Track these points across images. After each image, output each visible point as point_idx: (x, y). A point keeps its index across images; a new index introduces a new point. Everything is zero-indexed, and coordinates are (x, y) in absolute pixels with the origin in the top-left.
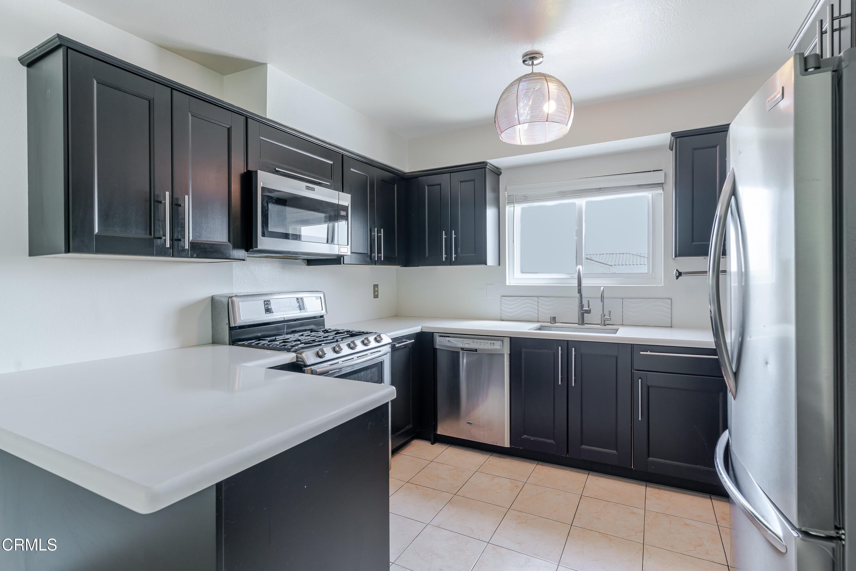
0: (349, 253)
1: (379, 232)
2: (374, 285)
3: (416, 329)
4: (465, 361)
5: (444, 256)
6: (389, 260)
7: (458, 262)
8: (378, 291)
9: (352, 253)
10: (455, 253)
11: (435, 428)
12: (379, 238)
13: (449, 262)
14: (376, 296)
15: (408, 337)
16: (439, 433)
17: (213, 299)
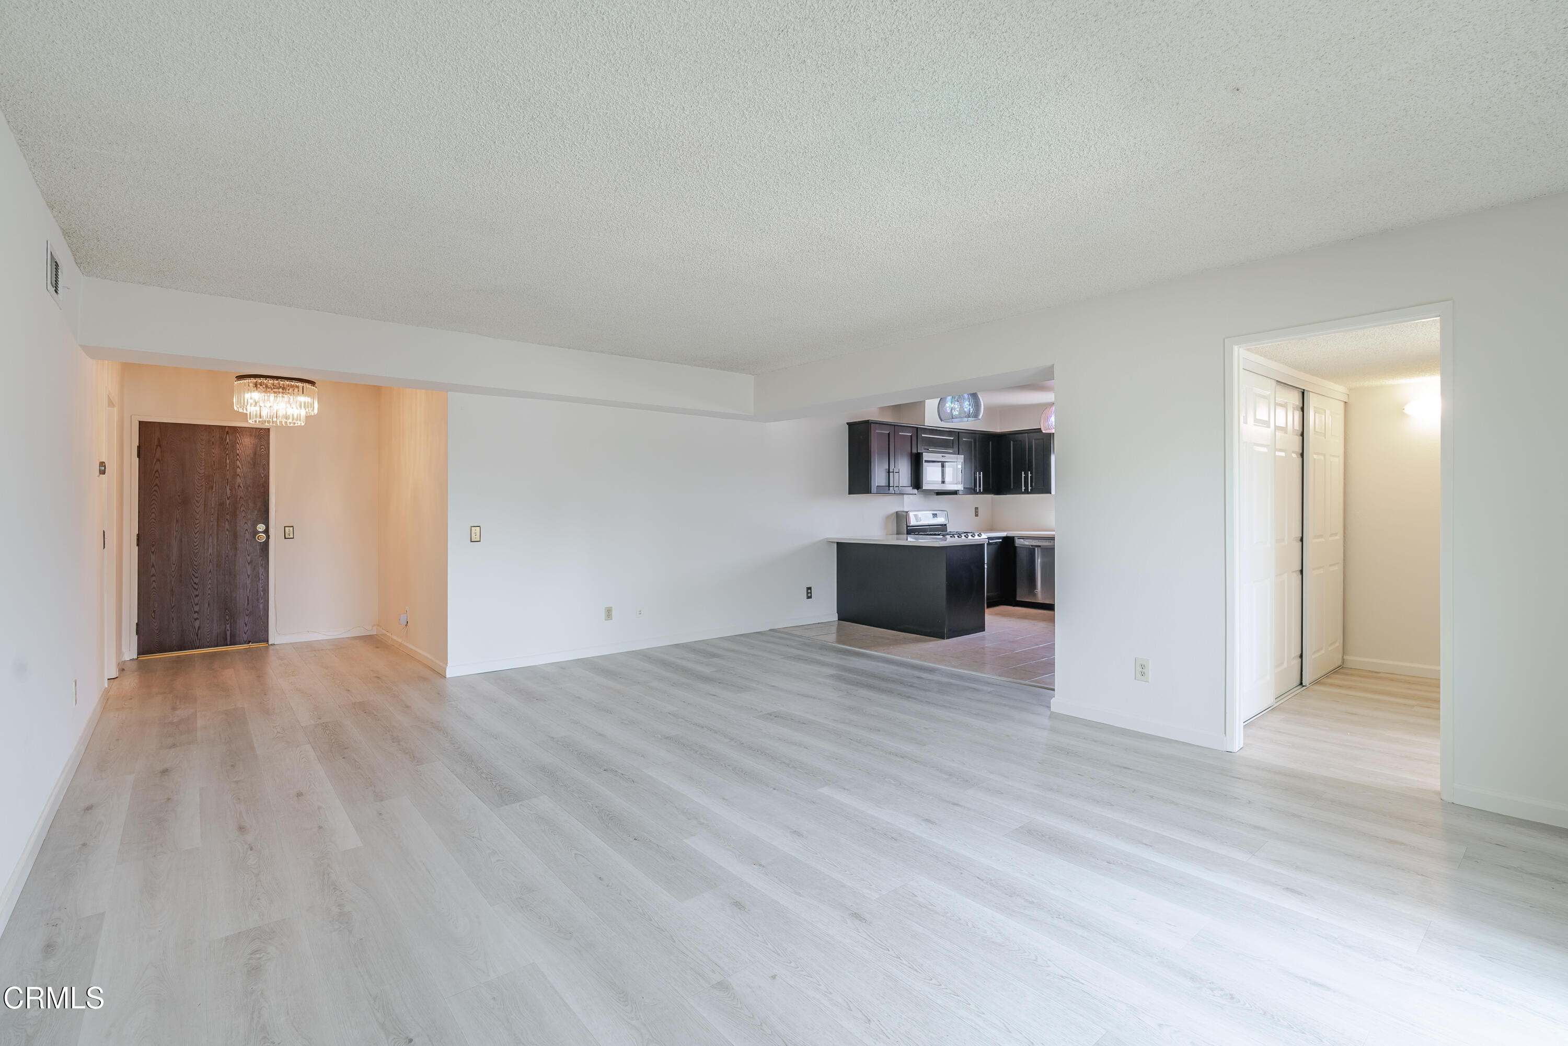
0: (963, 489)
1: (980, 474)
2: (976, 508)
3: (1004, 534)
4: (1039, 560)
5: (1023, 488)
6: (987, 491)
7: (1033, 492)
8: (978, 512)
9: (964, 488)
10: (1031, 486)
11: (1015, 596)
12: (980, 478)
13: (1026, 492)
14: (977, 515)
15: (998, 538)
16: (1017, 599)
17: (897, 512)
